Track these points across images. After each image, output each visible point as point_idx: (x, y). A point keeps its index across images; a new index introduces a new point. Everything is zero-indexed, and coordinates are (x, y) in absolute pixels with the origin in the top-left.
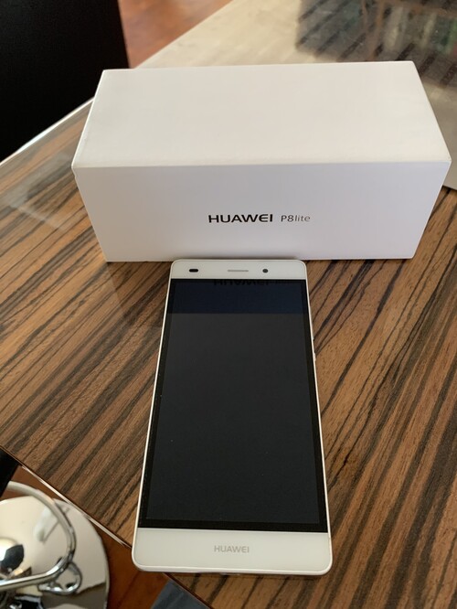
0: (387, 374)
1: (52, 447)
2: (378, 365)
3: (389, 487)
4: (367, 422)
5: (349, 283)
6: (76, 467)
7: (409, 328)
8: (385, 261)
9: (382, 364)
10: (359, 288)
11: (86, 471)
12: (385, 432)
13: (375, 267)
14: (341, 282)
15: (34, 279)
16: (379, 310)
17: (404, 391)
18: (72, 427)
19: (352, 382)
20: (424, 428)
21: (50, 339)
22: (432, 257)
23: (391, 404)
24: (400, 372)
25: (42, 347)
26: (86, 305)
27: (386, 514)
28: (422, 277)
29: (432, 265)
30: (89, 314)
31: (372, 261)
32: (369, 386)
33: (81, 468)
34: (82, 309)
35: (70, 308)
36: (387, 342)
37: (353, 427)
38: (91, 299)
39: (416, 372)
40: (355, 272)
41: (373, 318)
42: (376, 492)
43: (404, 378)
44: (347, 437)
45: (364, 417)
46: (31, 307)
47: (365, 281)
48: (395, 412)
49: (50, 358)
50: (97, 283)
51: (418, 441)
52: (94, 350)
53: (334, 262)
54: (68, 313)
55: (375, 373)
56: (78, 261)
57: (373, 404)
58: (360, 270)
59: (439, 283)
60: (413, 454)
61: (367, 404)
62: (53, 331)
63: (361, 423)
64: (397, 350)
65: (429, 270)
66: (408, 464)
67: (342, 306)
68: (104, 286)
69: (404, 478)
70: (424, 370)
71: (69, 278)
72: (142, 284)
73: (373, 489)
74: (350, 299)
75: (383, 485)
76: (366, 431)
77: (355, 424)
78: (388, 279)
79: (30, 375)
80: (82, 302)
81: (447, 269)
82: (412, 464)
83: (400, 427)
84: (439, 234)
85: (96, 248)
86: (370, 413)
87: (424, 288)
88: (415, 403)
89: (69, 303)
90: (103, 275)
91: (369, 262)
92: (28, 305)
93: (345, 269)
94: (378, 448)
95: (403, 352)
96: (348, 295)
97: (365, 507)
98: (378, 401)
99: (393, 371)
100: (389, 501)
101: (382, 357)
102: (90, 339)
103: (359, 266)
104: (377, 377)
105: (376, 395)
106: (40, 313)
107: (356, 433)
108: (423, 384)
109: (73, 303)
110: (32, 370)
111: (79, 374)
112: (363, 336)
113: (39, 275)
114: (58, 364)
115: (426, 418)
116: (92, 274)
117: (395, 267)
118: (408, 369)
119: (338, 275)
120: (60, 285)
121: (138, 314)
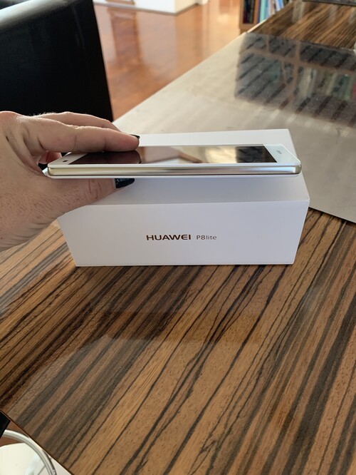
0: (271, 350)
1: (28, 403)
2: (265, 343)
3: (269, 436)
4: (255, 387)
5: (247, 281)
6: (44, 419)
7: (289, 316)
8: (274, 265)
9: (268, 343)
10: (254, 285)
11: (51, 422)
12: (268, 394)
13: (266, 270)
14: (242, 280)
15: (25, 279)
16: (268, 302)
17: (283, 363)
18: (43, 388)
19: (245, 356)
20: (296, 391)
21: (33, 323)
22: (308, 263)
23: (273, 373)
24: (281, 349)
25: (27, 329)
26: (60, 298)
27: (266, 457)
28: (300, 277)
29: (307, 268)
30: (61, 305)
31: (264, 266)
32: (257, 359)
33: (48, 420)
34: (57, 300)
35: (49, 300)
36: (272, 326)
37: (245, 390)
38: (63, 294)
39: (292, 348)
40: (251, 274)
41: (263, 308)
42: (259, 441)
43: (283, 353)
44: (240, 397)
45: (253, 383)
46: (21, 299)
47: (259, 280)
48: (276, 380)
49: (32, 337)
50: (69, 282)
51: (291, 401)
52: (63, 331)
53: (237, 266)
54: (47, 304)
55: (263, 349)
56: (57, 266)
57: (260, 373)
58: (255, 272)
59: (312, 282)
60: (288, 412)
61: (256, 373)
62: (36, 317)
63: (251, 387)
64: (279, 332)
65: (305, 272)
66: (284, 419)
67: (241, 299)
68: (74, 284)
69: (280, 429)
70: (299, 348)
71: (49, 278)
72: (100, 282)
73: (257, 438)
74: (247, 294)
75: (265, 435)
76: (254, 393)
77: (246, 388)
78: (275, 279)
79: (16, 349)
80: (58, 296)
81: (318, 271)
82: (287, 418)
83: (279, 390)
84: (313, 245)
85: (70, 257)
86: (257, 379)
87: (301, 285)
88: (291, 372)
89: (48, 296)
90: (73, 276)
91: (263, 266)
92: (20, 298)
93: (245, 271)
94: (262, 406)
95: (284, 334)
96: (246, 290)
97: (251, 452)
98: (264, 371)
99: (276, 348)
100: (269, 447)
101: (268, 337)
102: (61, 323)
103: (255, 269)
104: (264, 352)
105: (263, 366)
106: (27, 304)
107: (246, 395)
108: (297, 358)
109: (51, 296)
110: (18, 346)
111: (51, 348)
112: (255, 321)
113: (29, 276)
114: (37, 341)
115: (298, 383)
116: (66, 275)
117: (281, 270)
118: (286, 346)
119: (239, 275)
120: (43, 283)
121: (96, 304)
